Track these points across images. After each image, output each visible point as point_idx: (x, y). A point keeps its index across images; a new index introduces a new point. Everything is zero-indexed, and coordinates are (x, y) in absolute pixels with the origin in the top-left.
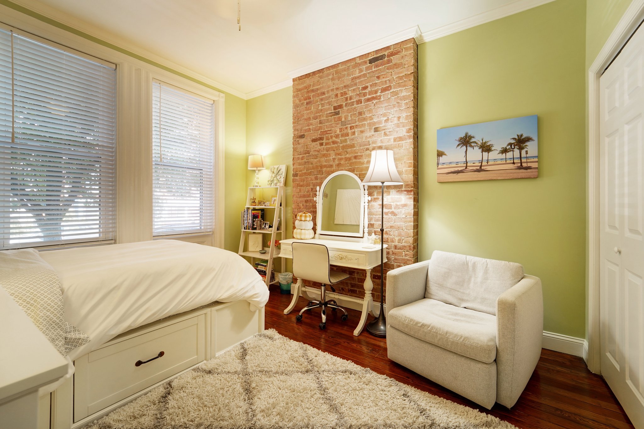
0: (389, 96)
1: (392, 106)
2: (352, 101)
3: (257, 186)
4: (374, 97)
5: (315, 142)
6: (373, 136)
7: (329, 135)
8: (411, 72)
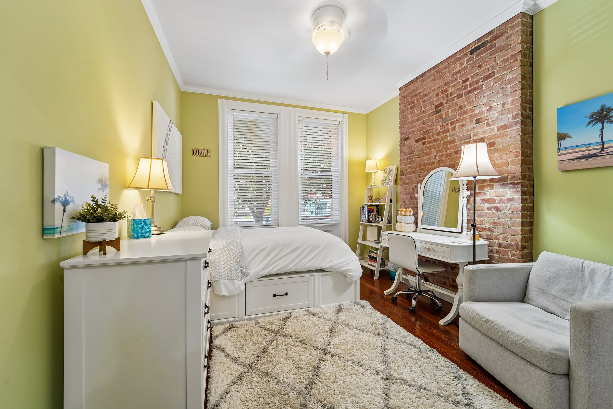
0: (492, 84)
1: (495, 93)
2: (452, 96)
3: (373, 186)
4: (475, 87)
5: (418, 142)
6: (474, 128)
7: (430, 134)
8: (518, 51)
